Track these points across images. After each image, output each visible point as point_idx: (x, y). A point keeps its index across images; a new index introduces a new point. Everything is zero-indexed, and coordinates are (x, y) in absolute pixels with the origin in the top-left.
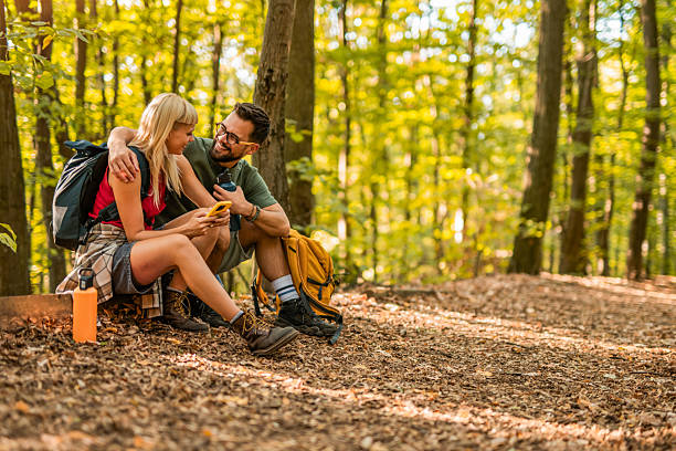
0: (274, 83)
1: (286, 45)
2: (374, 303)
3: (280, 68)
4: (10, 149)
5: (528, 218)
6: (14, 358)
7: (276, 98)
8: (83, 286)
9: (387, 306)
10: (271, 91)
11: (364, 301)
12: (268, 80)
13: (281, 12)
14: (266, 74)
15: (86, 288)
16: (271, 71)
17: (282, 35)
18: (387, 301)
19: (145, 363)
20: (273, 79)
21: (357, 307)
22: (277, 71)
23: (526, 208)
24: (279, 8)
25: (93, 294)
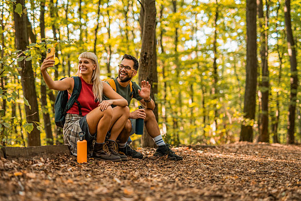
0: (148, 58)
1: (152, 42)
2: (192, 151)
3: (150, 52)
4: (33, 98)
5: (247, 118)
6: (58, 168)
7: (149, 64)
8: (81, 139)
9: (198, 151)
10: (147, 61)
11: (188, 150)
12: (145, 57)
13: (150, 29)
14: (144, 55)
15: (82, 140)
16: (146, 53)
17: (150, 38)
18: (197, 150)
19: (110, 170)
20: (147, 57)
21: (186, 152)
22: (149, 53)
23: (245, 114)
24: (148, 27)
25: (85, 143)
